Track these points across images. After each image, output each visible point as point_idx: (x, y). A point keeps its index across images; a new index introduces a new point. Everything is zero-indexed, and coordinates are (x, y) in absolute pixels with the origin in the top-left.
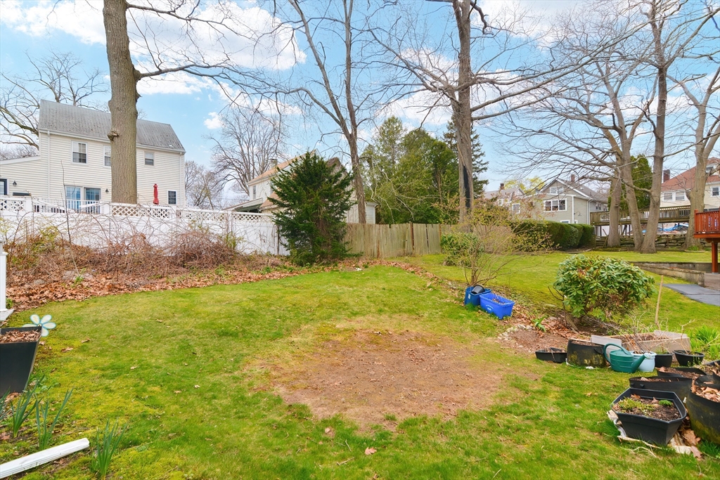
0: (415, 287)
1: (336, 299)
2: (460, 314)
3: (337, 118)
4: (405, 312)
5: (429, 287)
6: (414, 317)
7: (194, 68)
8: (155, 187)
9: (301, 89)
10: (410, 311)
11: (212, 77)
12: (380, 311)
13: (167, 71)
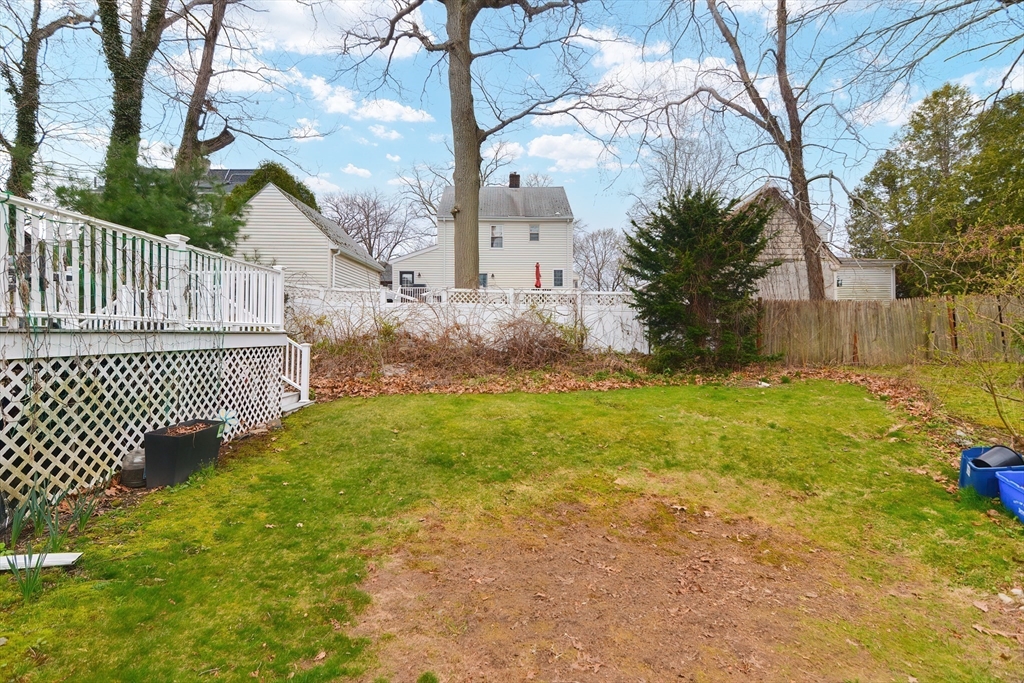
0: (855, 430)
1: (657, 433)
2: (925, 510)
3: (762, 119)
4: (780, 479)
5: (892, 435)
6: (793, 493)
7: (541, 106)
8: (537, 267)
9: (701, 90)
10: (791, 478)
11: (566, 111)
12: (727, 468)
13: (511, 120)
